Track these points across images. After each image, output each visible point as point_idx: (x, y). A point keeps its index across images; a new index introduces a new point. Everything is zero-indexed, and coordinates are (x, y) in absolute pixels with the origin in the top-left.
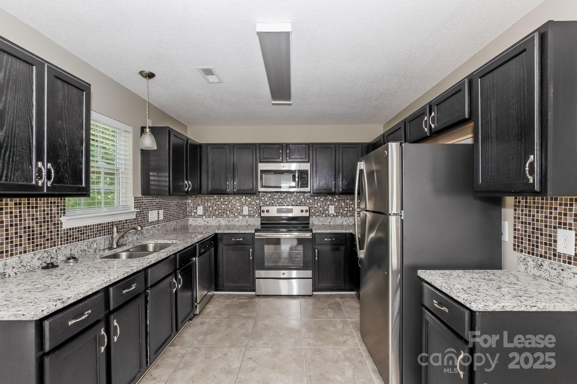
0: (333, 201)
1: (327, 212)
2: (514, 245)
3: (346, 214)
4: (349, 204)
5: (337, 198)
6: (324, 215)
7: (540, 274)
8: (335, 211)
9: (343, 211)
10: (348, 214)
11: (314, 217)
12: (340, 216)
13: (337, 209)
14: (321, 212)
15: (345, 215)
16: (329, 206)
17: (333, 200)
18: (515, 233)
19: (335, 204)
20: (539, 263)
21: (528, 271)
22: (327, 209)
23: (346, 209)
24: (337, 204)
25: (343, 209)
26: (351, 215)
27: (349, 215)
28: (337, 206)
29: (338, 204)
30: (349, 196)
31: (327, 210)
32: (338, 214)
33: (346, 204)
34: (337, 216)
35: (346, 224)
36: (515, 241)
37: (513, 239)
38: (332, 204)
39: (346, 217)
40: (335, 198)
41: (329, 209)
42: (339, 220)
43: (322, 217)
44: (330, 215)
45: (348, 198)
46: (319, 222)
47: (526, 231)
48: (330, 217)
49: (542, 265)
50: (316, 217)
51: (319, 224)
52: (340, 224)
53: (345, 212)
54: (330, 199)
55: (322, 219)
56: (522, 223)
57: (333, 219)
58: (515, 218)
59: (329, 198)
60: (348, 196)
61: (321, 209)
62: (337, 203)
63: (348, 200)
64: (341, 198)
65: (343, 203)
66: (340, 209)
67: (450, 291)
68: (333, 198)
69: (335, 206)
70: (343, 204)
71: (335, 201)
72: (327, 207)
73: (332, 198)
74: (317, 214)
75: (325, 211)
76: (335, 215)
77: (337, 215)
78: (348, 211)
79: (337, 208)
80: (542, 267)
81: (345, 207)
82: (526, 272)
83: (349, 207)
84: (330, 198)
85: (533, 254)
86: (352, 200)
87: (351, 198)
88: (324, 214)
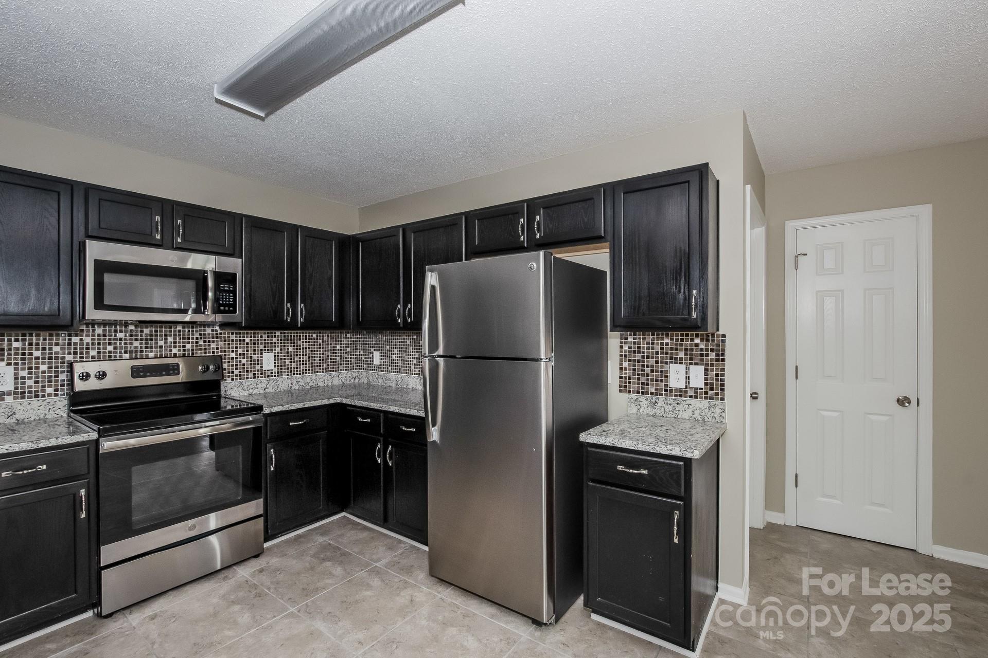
0: (271, 343)
1: (258, 367)
2: (620, 386)
3: (297, 368)
4: (303, 348)
5: (278, 336)
6: (251, 374)
7: (655, 412)
8: (275, 363)
9: (291, 362)
10: (300, 368)
11: (229, 380)
12: (285, 372)
13: (278, 359)
14: (244, 368)
15: (294, 371)
16: (262, 354)
17: (272, 340)
18: (621, 373)
19: (275, 350)
20: (653, 401)
21: (641, 411)
22: (258, 360)
23: (297, 359)
24: (278, 349)
25: (291, 359)
26: (306, 370)
27: (303, 370)
28: (278, 353)
29: (281, 350)
30: (303, 333)
31: (259, 362)
32: (281, 369)
33: (297, 349)
34: (279, 374)
35: (297, 387)
36: (621, 382)
37: (618, 380)
38: (268, 350)
39: (297, 374)
40: (275, 337)
41: (262, 360)
42: (285, 382)
43: (247, 378)
44: (265, 373)
45: (300, 336)
46: (243, 390)
47: (634, 370)
48: (265, 377)
49: (656, 402)
50: (233, 380)
51: (241, 394)
52: (286, 389)
53: (294, 365)
54: (265, 340)
55: (247, 383)
56: (630, 361)
57: (272, 381)
58: (621, 356)
59: (261, 337)
60: (300, 333)
61: (244, 361)
62: (278, 347)
63: (300, 340)
64: (288, 336)
65: (291, 346)
66: (285, 359)
67: (654, 446)
68: (272, 337)
69: (275, 353)
70: (291, 349)
71: (275, 343)
72: (258, 357)
73: (268, 337)
74: (236, 372)
75: (254, 364)
76: (275, 373)
77: (278, 372)
78: (300, 361)
79: (278, 356)
80: (656, 404)
81: (294, 355)
82: (638, 413)
83: (303, 355)
84: (265, 336)
85: (643, 393)
86: (307, 340)
87: (306, 336)
88: (251, 371)
